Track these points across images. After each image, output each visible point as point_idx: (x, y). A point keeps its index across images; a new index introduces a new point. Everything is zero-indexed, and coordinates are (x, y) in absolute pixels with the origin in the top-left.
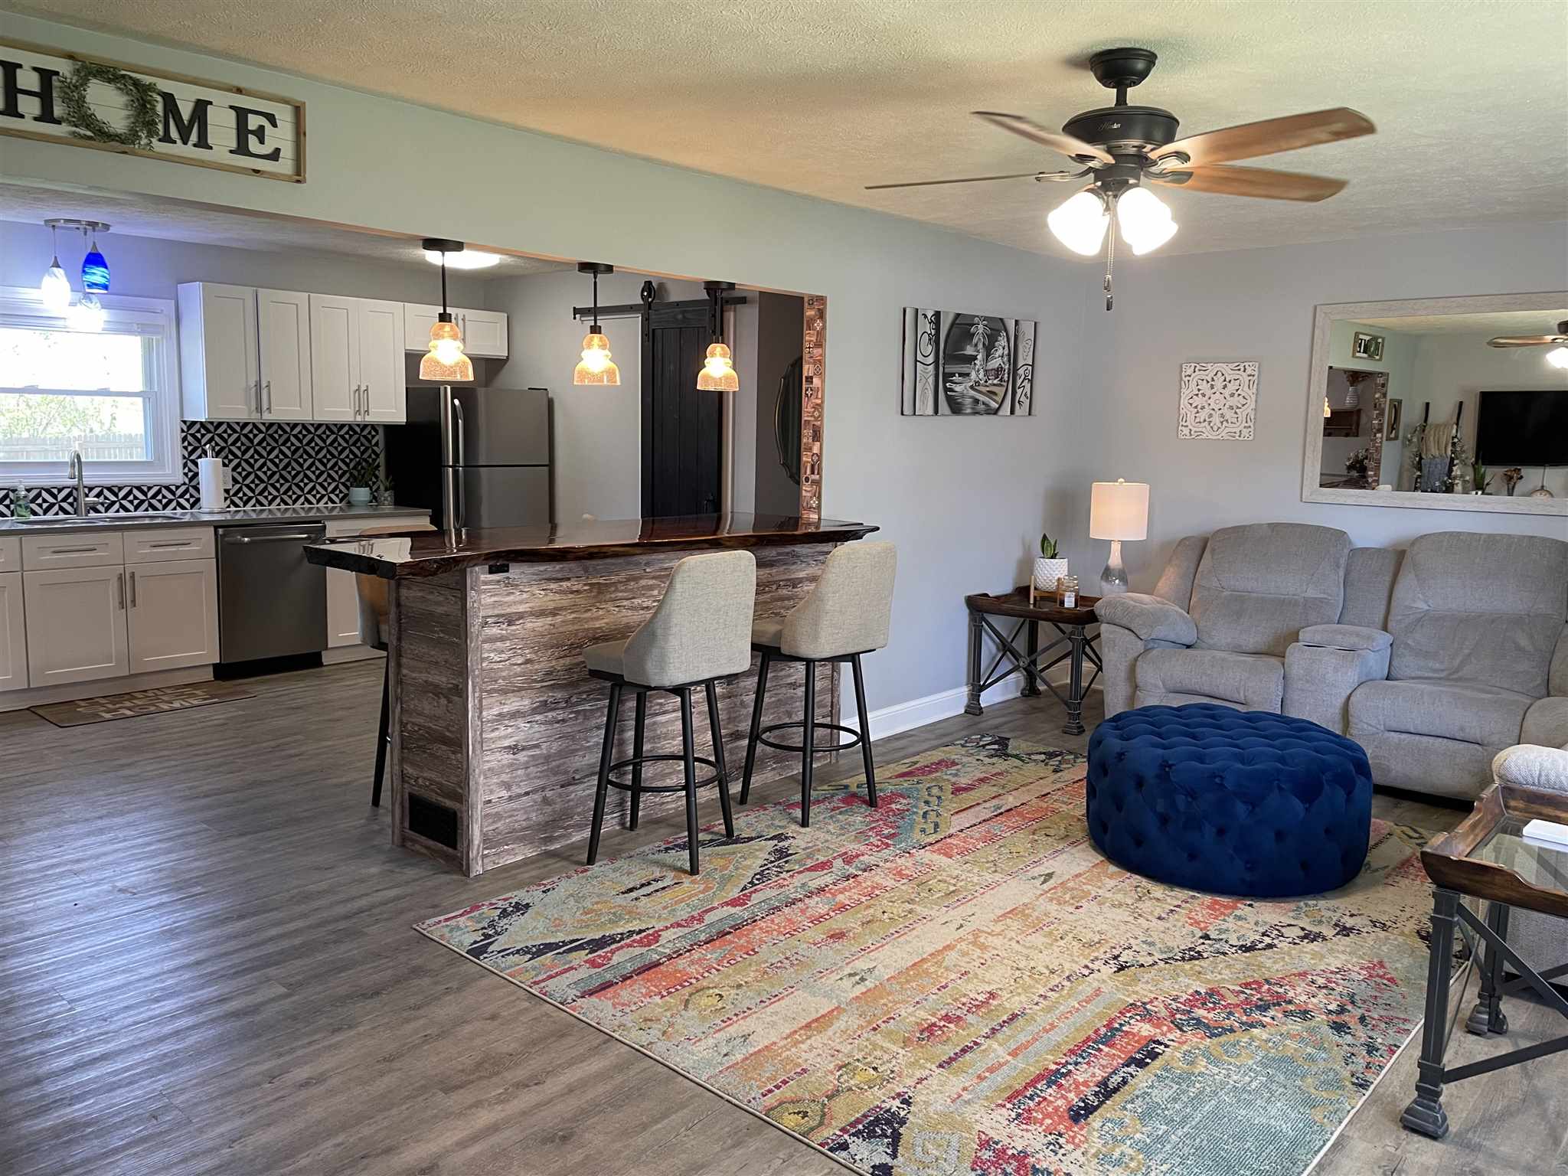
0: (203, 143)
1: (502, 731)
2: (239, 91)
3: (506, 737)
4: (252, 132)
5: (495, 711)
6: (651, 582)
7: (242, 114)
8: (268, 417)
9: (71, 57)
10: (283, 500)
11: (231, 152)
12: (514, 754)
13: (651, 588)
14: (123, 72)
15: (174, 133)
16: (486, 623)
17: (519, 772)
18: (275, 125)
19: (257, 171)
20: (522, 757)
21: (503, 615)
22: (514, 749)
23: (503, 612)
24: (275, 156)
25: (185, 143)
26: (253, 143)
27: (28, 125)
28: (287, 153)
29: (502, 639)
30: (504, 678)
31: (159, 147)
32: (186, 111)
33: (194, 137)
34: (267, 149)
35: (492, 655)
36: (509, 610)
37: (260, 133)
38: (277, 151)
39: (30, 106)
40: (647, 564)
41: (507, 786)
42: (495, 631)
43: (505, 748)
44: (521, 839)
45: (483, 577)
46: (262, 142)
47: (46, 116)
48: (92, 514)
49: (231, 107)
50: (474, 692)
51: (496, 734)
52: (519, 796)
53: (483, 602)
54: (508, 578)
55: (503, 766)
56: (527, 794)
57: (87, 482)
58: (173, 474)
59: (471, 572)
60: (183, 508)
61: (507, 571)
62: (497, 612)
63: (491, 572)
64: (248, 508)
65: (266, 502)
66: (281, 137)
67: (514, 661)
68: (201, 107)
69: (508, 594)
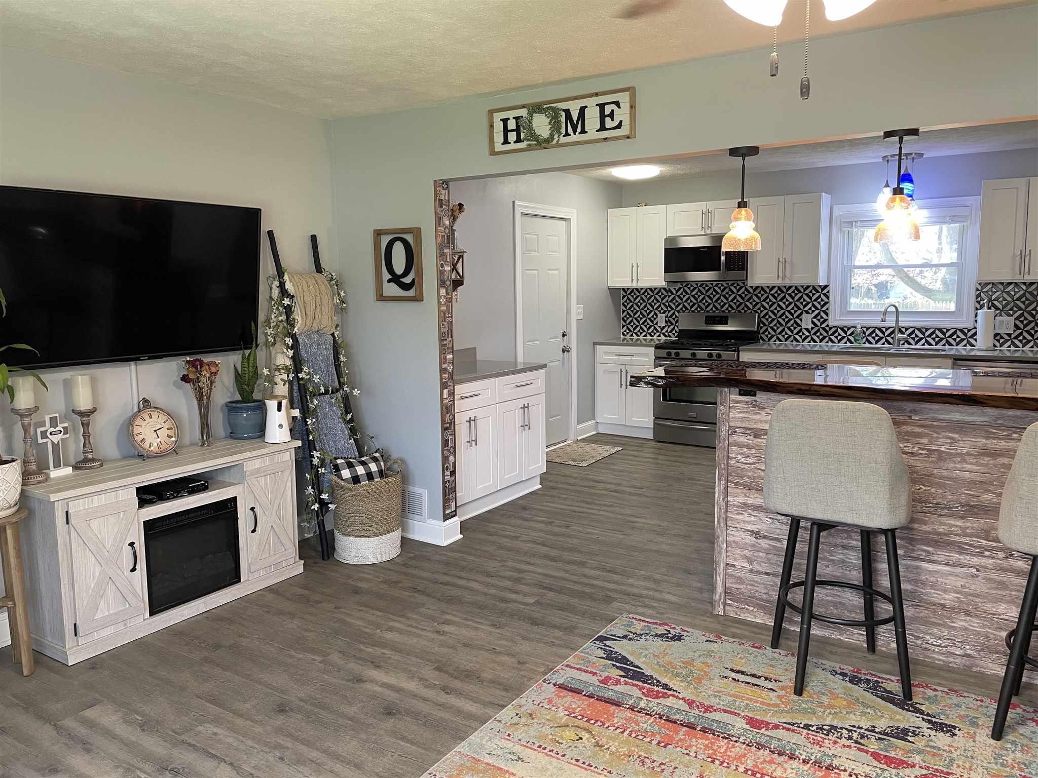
0: (583, 131)
1: (745, 517)
2: (597, 94)
3: (749, 523)
4: (608, 116)
5: (741, 499)
7: (602, 106)
9: (523, 107)
11: (597, 131)
12: (756, 538)
14: (545, 106)
15: (570, 130)
16: (735, 432)
17: (761, 554)
18: (619, 107)
19: (605, 139)
20: (764, 543)
21: (750, 429)
22: (756, 534)
23: (750, 426)
24: (619, 126)
25: (575, 134)
26: (609, 123)
27: (512, 146)
28: (626, 123)
29: (748, 447)
30: (749, 477)
31: (563, 140)
32: (575, 116)
33: (579, 129)
34: (615, 123)
35: (739, 457)
36: (755, 426)
37: (611, 116)
38: (621, 122)
39: (512, 137)
41: (751, 562)
42: (742, 439)
43: (749, 531)
44: (762, 607)
45: (733, 397)
46: (612, 120)
47: (519, 140)
48: (906, 346)
49: (597, 105)
50: (720, 480)
51: (740, 517)
52: (759, 573)
53: (731, 415)
54: (755, 401)
55: (746, 543)
56: (767, 574)
57: (901, 324)
59: (721, 392)
61: (755, 395)
62: (744, 425)
63: (740, 394)
66: (622, 114)
67: (758, 466)
68: (582, 110)
69: (755, 414)
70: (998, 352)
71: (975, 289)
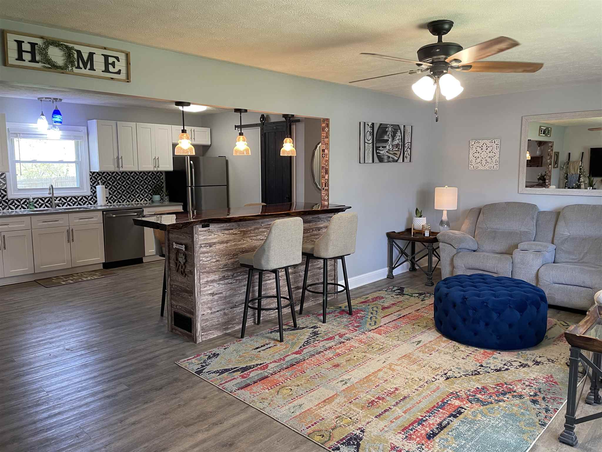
0: (92, 68)
1: (208, 288)
2: (105, 48)
3: (209, 290)
4: (110, 64)
5: (205, 280)
6: (264, 230)
7: (106, 57)
8: (121, 170)
9: (42, 38)
10: (128, 201)
11: (103, 71)
12: (213, 296)
13: (264, 232)
14: (62, 43)
15: (81, 65)
16: (201, 246)
17: (215, 303)
18: (119, 61)
19: (112, 79)
20: (216, 297)
21: (207, 244)
22: (213, 294)
23: (207, 242)
24: (119, 72)
25: (85, 69)
26: (111, 68)
27: (27, 64)
28: (124, 71)
29: (207, 252)
30: (208, 268)
31: (76, 70)
32: (85, 57)
33: (89, 66)
34: (116, 70)
35: (204, 259)
36: (210, 242)
37: (113, 64)
38: (120, 70)
39: (27, 57)
40: (262, 223)
41: (210, 308)
42: (204, 249)
43: (209, 294)
44: (216, 329)
45: (200, 229)
46: (114, 67)
47: (33, 60)
48: (57, 207)
49: (102, 55)
50: (197, 271)
51: (206, 289)
52: (215, 312)
53: (200, 239)
54: (209, 229)
55: (208, 301)
56: (218, 311)
57: (55, 195)
58: (87, 192)
59: (195, 227)
60: (91, 204)
61: (209, 227)
62: (205, 242)
63: (203, 227)
64: (115, 204)
65: (121, 201)
66: (121, 65)
67: (212, 261)
68: (91, 55)
69: (209, 236)
70: (113, 206)
71: (89, 175)
